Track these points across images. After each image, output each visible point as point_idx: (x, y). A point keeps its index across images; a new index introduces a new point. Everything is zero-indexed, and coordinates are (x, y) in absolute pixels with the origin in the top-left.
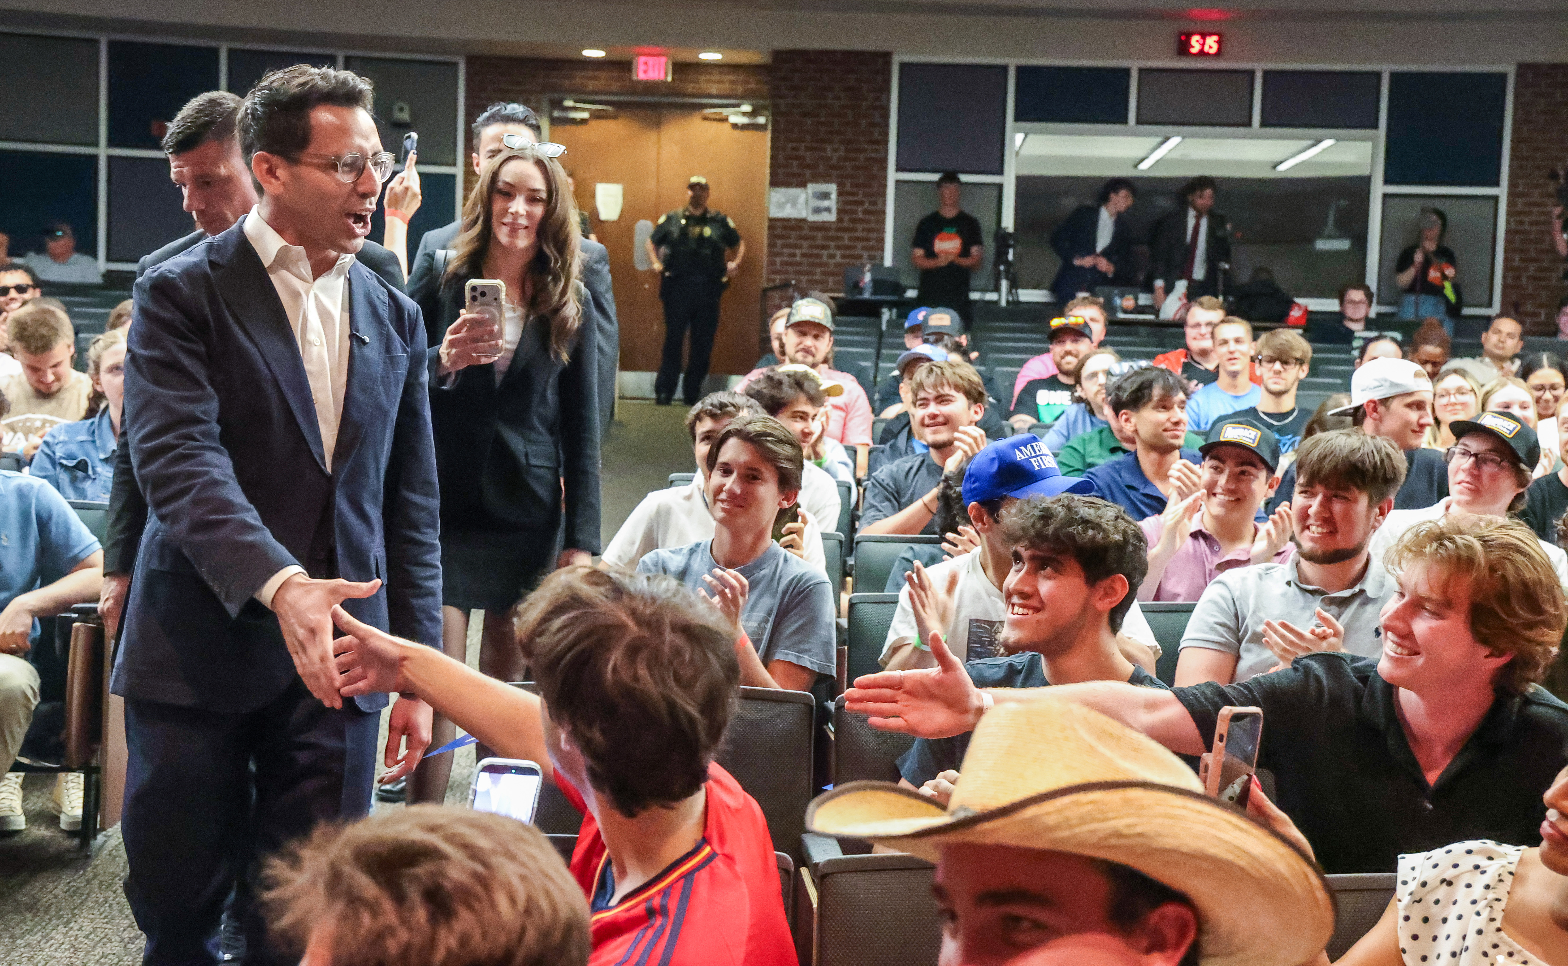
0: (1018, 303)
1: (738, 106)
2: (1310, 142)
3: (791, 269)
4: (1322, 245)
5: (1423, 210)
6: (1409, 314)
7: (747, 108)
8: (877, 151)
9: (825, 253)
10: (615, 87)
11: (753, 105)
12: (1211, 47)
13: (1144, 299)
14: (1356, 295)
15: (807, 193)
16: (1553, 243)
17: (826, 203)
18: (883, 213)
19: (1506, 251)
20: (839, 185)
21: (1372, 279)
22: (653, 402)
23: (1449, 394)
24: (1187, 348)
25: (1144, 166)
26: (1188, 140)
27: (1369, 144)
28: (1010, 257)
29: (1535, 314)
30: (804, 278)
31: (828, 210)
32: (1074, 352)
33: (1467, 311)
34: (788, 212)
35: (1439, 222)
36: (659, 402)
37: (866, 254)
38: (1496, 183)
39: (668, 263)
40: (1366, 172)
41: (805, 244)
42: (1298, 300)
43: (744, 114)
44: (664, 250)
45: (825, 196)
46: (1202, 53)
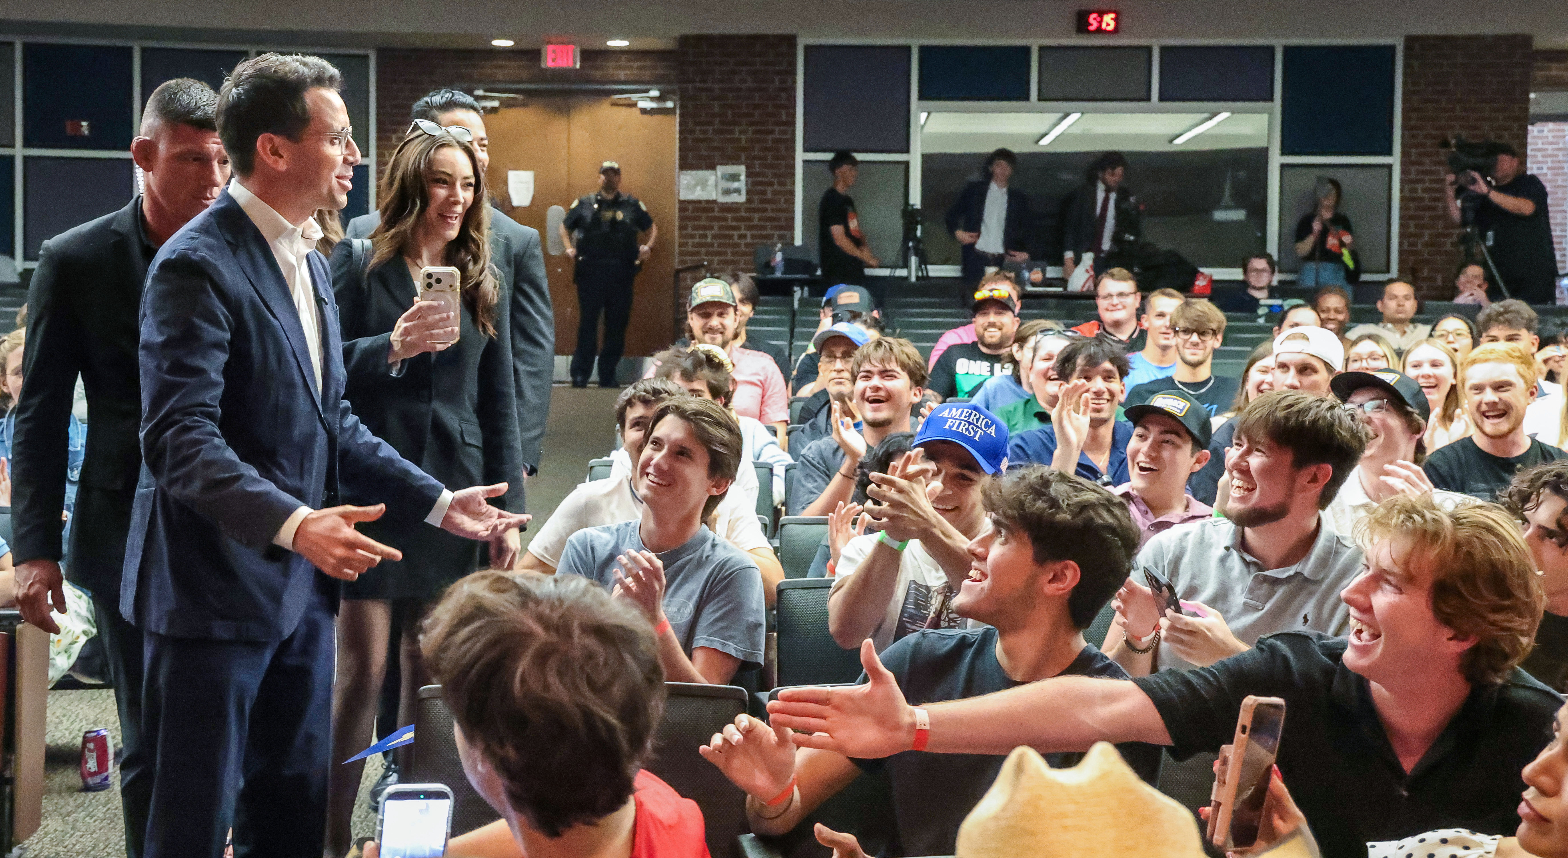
0: (928, 277)
1: (647, 91)
2: (1206, 115)
3: (703, 250)
4: (1220, 215)
5: (1319, 179)
6: (1309, 281)
7: (655, 93)
8: (785, 132)
9: (736, 233)
10: (525, 75)
11: (660, 90)
12: (1108, 25)
13: (1052, 272)
14: (1260, 264)
15: (716, 175)
16: (1446, 209)
17: (736, 185)
18: (792, 193)
19: (1402, 217)
20: (748, 167)
21: (1273, 247)
22: (571, 385)
23: (1361, 359)
24: (1099, 319)
25: (1045, 142)
26: (1086, 115)
27: (1265, 116)
28: (919, 233)
29: (1431, 279)
30: (716, 259)
31: (738, 191)
32: (998, 324)
33: (1365, 277)
34: (698, 194)
35: (1334, 191)
36: (575, 384)
37: (776, 233)
38: (1389, 152)
39: (581, 247)
40: (1264, 144)
41: (716, 225)
42: (1202, 270)
43: (652, 99)
44: (576, 234)
45: (734, 177)
46: (1099, 31)
